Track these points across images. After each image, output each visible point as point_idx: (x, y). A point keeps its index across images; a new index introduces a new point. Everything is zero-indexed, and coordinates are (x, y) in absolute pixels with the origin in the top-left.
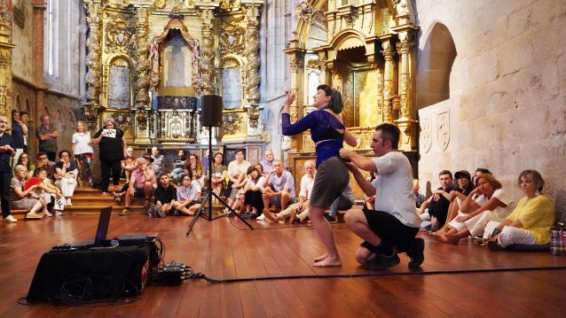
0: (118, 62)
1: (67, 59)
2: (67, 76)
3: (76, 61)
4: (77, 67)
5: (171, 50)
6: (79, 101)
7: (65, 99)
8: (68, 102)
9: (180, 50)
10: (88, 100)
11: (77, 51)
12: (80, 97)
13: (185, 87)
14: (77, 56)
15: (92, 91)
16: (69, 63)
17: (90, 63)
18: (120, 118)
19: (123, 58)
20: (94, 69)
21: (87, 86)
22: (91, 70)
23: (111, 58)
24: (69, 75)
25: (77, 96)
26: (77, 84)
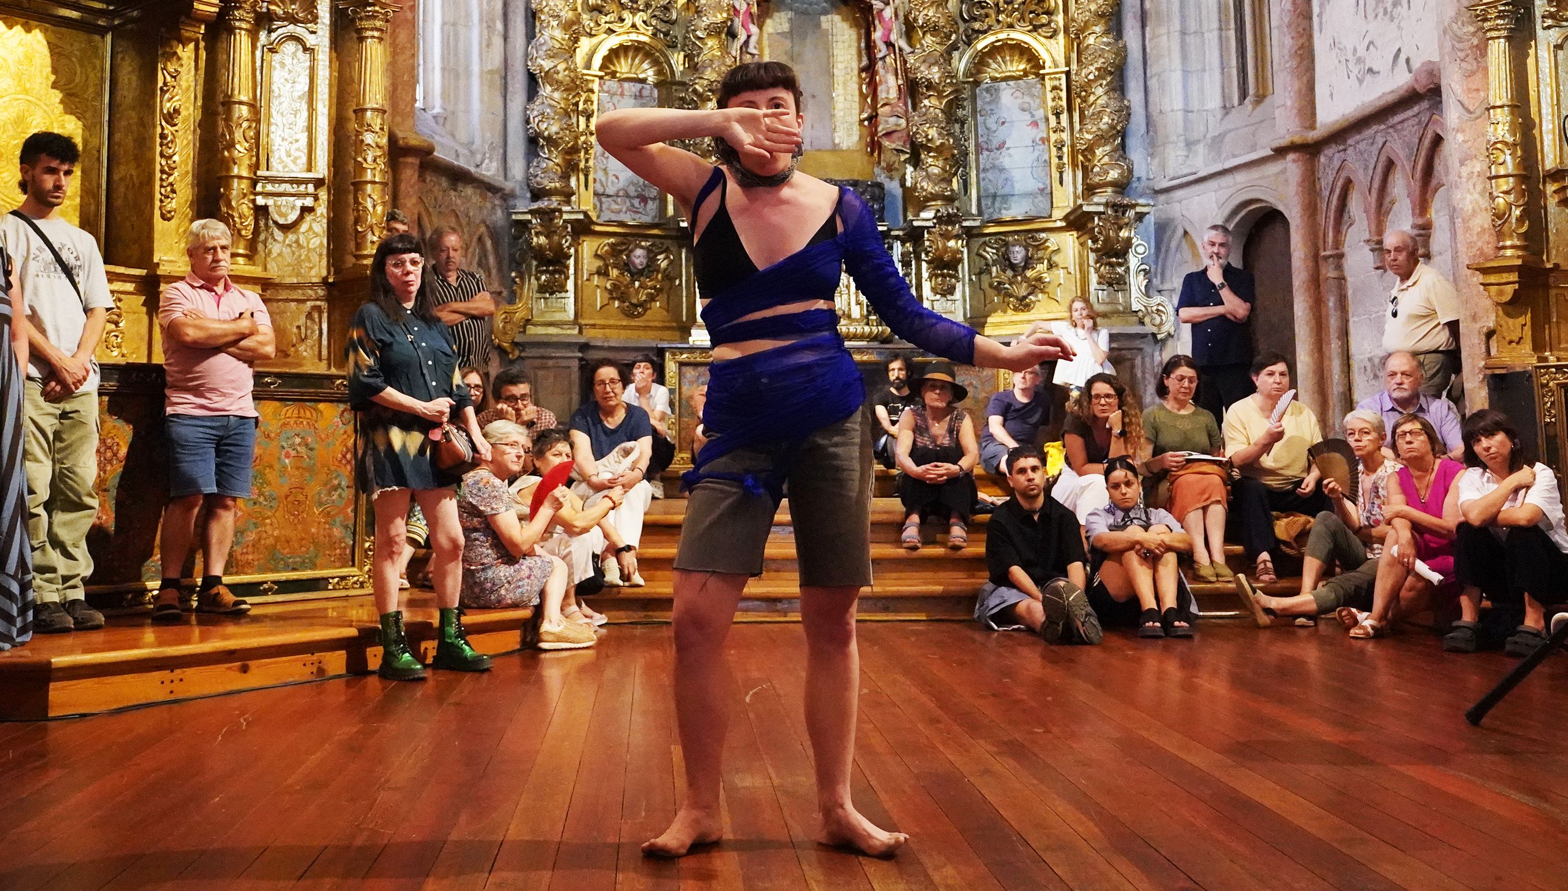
0: (623, 67)
1: (468, 56)
2: (468, 111)
3: (496, 59)
4: (498, 81)
5: (786, 27)
6: (506, 197)
7: (469, 191)
8: (476, 199)
9: (818, 25)
10: (537, 194)
11: (499, 26)
12: (508, 186)
13: (835, 149)
14: (498, 41)
15: (551, 160)
16: (476, 68)
17: (547, 64)
18: (639, 257)
19: (637, 49)
20: (557, 84)
21: (534, 142)
22: (546, 90)
23: (603, 52)
24: (476, 105)
25: (499, 181)
26: (498, 140)
